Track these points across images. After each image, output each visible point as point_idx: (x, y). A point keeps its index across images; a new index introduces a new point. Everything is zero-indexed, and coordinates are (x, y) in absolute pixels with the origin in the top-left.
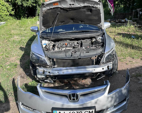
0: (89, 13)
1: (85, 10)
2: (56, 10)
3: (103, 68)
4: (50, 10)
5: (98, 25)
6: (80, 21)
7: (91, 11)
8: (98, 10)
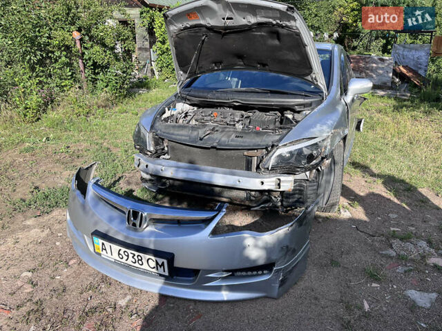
0: (276, 42)
1: (263, 33)
2: (197, 32)
3: (262, 180)
4: (186, 32)
5: (306, 78)
6: (259, 64)
7: (278, 36)
8: (294, 34)
